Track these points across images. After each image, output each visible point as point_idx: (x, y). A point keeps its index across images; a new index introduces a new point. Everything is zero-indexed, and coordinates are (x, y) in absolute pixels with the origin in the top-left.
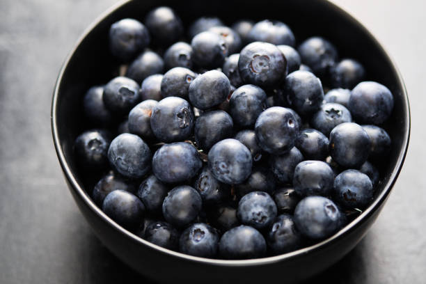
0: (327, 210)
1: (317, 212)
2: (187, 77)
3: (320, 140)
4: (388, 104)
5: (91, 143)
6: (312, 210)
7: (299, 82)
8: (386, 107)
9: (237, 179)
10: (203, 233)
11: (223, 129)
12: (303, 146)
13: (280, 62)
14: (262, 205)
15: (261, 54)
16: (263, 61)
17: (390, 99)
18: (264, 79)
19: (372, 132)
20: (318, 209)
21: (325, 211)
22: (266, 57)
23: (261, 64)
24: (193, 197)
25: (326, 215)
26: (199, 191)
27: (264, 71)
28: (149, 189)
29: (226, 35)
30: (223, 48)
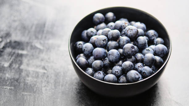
0: (136, 74)
1: (132, 74)
2: (109, 31)
3: (141, 57)
4: (165, 51)
5: (79, 44)
6: (131, 73)
7: (140, 39)
8: (164, 52)
9: (114, 60)
10: (101, 73)
11: (115, 46)
12: (136, 57)
13: (136, 32)
14: (118, 70)
15: (131, 29)
16: (131, 31)
17: (166, 50)
18: (130, 36)
19: (158, 58)
20: (133, 73)
21: (135, 75)
22: (132, 30)
23: (130, 31)
24: (101, 63)
25: (135, 76)
26: (103, 63)
27: (131, 33)
28: (90, 59)
29: (126, 24)
30: (123, 26)
